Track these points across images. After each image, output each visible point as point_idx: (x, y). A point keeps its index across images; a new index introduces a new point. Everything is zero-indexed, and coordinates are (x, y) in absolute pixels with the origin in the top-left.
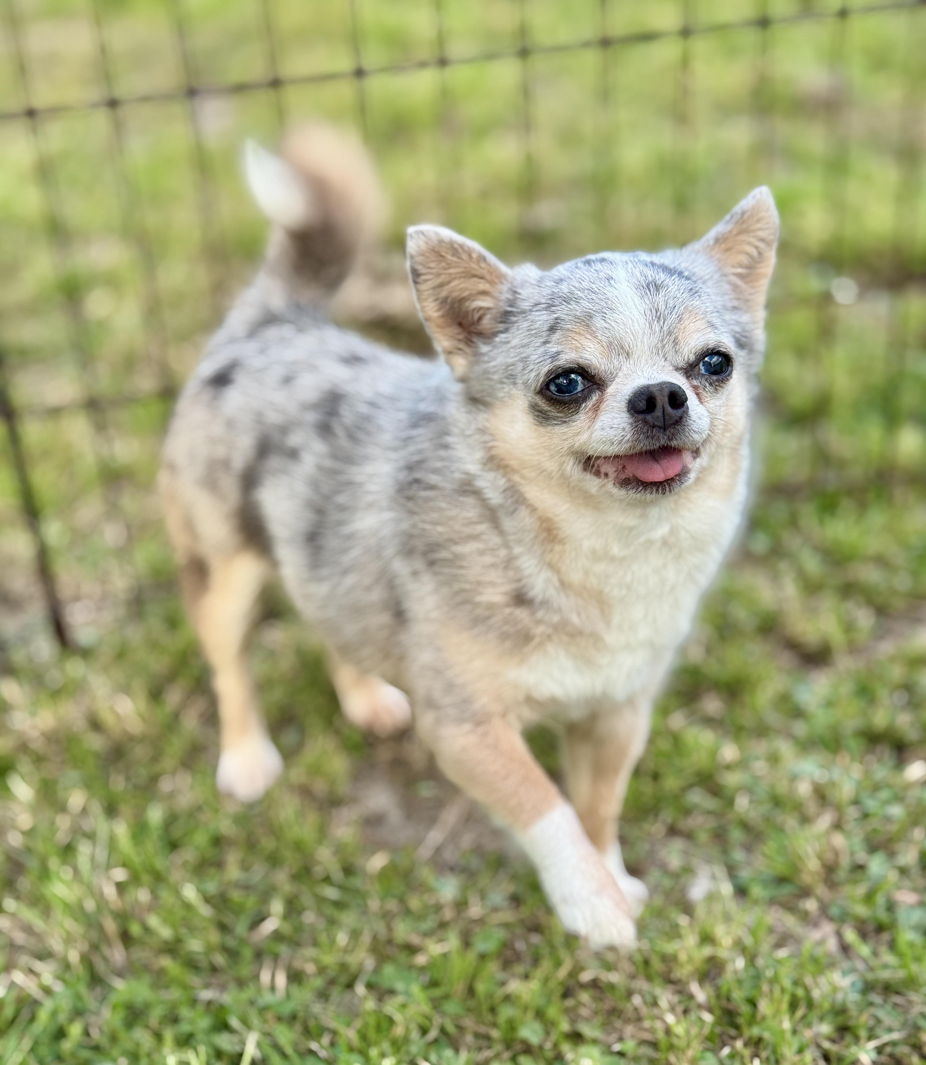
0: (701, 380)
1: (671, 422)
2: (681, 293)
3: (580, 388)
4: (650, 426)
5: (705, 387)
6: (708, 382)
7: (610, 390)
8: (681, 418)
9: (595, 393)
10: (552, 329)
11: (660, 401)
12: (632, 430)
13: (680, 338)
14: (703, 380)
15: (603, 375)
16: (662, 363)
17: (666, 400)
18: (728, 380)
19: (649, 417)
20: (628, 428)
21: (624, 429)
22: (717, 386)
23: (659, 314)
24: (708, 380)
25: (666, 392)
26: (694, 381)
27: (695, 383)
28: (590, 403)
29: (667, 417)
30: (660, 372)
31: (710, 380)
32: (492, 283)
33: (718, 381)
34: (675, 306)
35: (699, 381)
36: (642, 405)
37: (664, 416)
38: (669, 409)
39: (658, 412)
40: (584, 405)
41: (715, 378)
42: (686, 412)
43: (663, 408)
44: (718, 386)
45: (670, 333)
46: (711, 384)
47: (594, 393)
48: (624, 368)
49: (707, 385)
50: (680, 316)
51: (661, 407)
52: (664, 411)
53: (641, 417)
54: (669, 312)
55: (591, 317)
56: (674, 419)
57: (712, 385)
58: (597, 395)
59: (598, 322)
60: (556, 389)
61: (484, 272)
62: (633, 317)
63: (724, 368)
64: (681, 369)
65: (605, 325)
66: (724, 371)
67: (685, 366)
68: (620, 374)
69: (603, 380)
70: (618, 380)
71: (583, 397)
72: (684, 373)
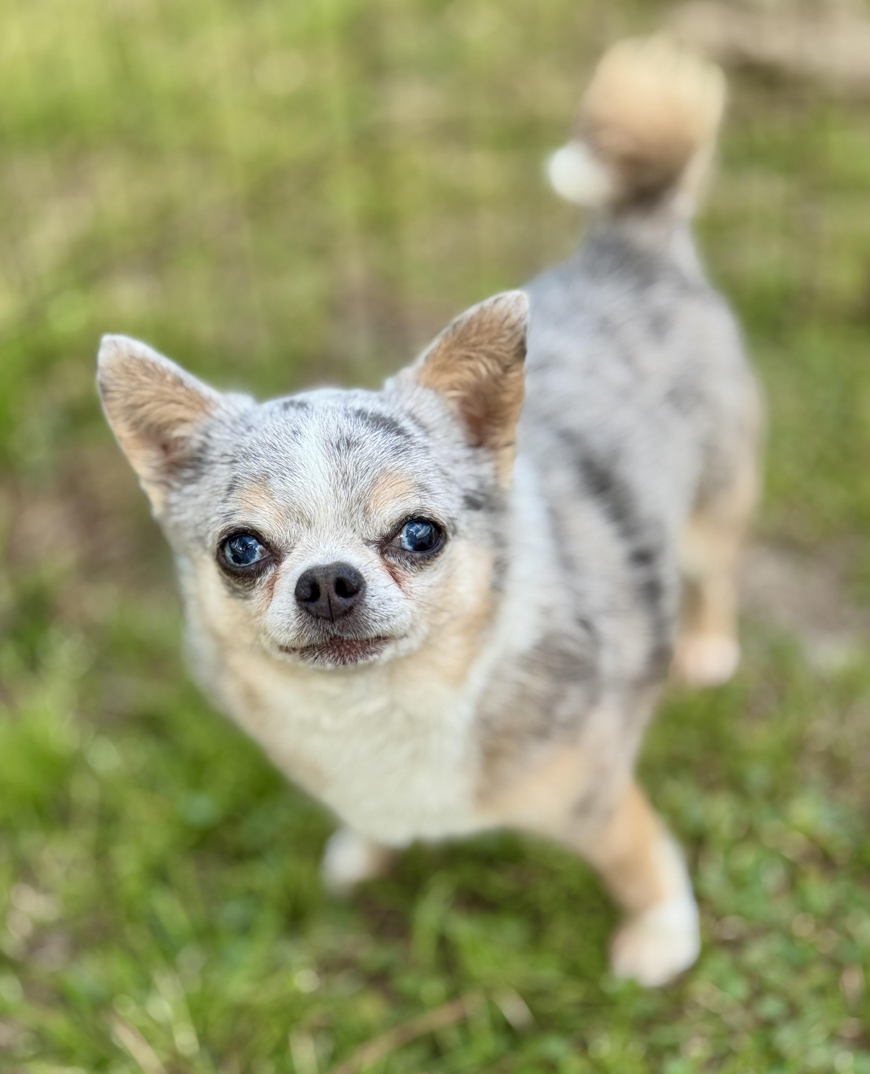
0: (400, 558)
1: (338, 613)
2: (380, 452)
3: (257, 557)
4: (314, 617)
5: (406, 566)
6: (409, 561)
7: (285, 565)
8: (351, 608)
9: (271, 566)
10: (231, 488)
11: (324, 589)
12: (297, 617)
13: (371, 506)
14: (403, 559)
15: (279, 545)
16: (350, 534)
17: (332, 588)
18: (436, 556)
19: (312, 607)
20: (293, 615)
21: (289, 616)
22: (421, 564)
23: (346, 477)
24: (409, 559)
25: (332, 579)
26: (392, 559)
27: (392, 560)
28: (266, 578)
29: (334, 608)
30: (346, 546)
31: (411, 559)
33: (422, 558)
34: (368, 468)
35: (398, 559)
36: (306, 592)
37: (330, 606)
38: (337, 599)
39: (322, 602)
40: (258, 580)
41: (418, 555)
42: (361, 603)
43: (328, 596)
44: (423, 565)
45: (359, 501)
46: (413, 563)
47: (270, 566)
48: (304, 539)
49: (408, 564)
50: (375, 481)
51: (326, 595)
52: (329, 600)
53: (304, 604)
54: (360, 476)
55: (269, 478)
56: (342, 609)
57: (415, 565)
58: (273, 569)
59: (275, 483)
60: (232, 555)
61: (181, 398)
62: (314, 481)
63: (433, 541)
64: (374, 542)
65: (283, 488)
66: (433, 544)
67: (378, 539)
68: (298, 545)
69: (278, 550)
70: (295, 553)
71: (259, 570)
72: (378, 548)
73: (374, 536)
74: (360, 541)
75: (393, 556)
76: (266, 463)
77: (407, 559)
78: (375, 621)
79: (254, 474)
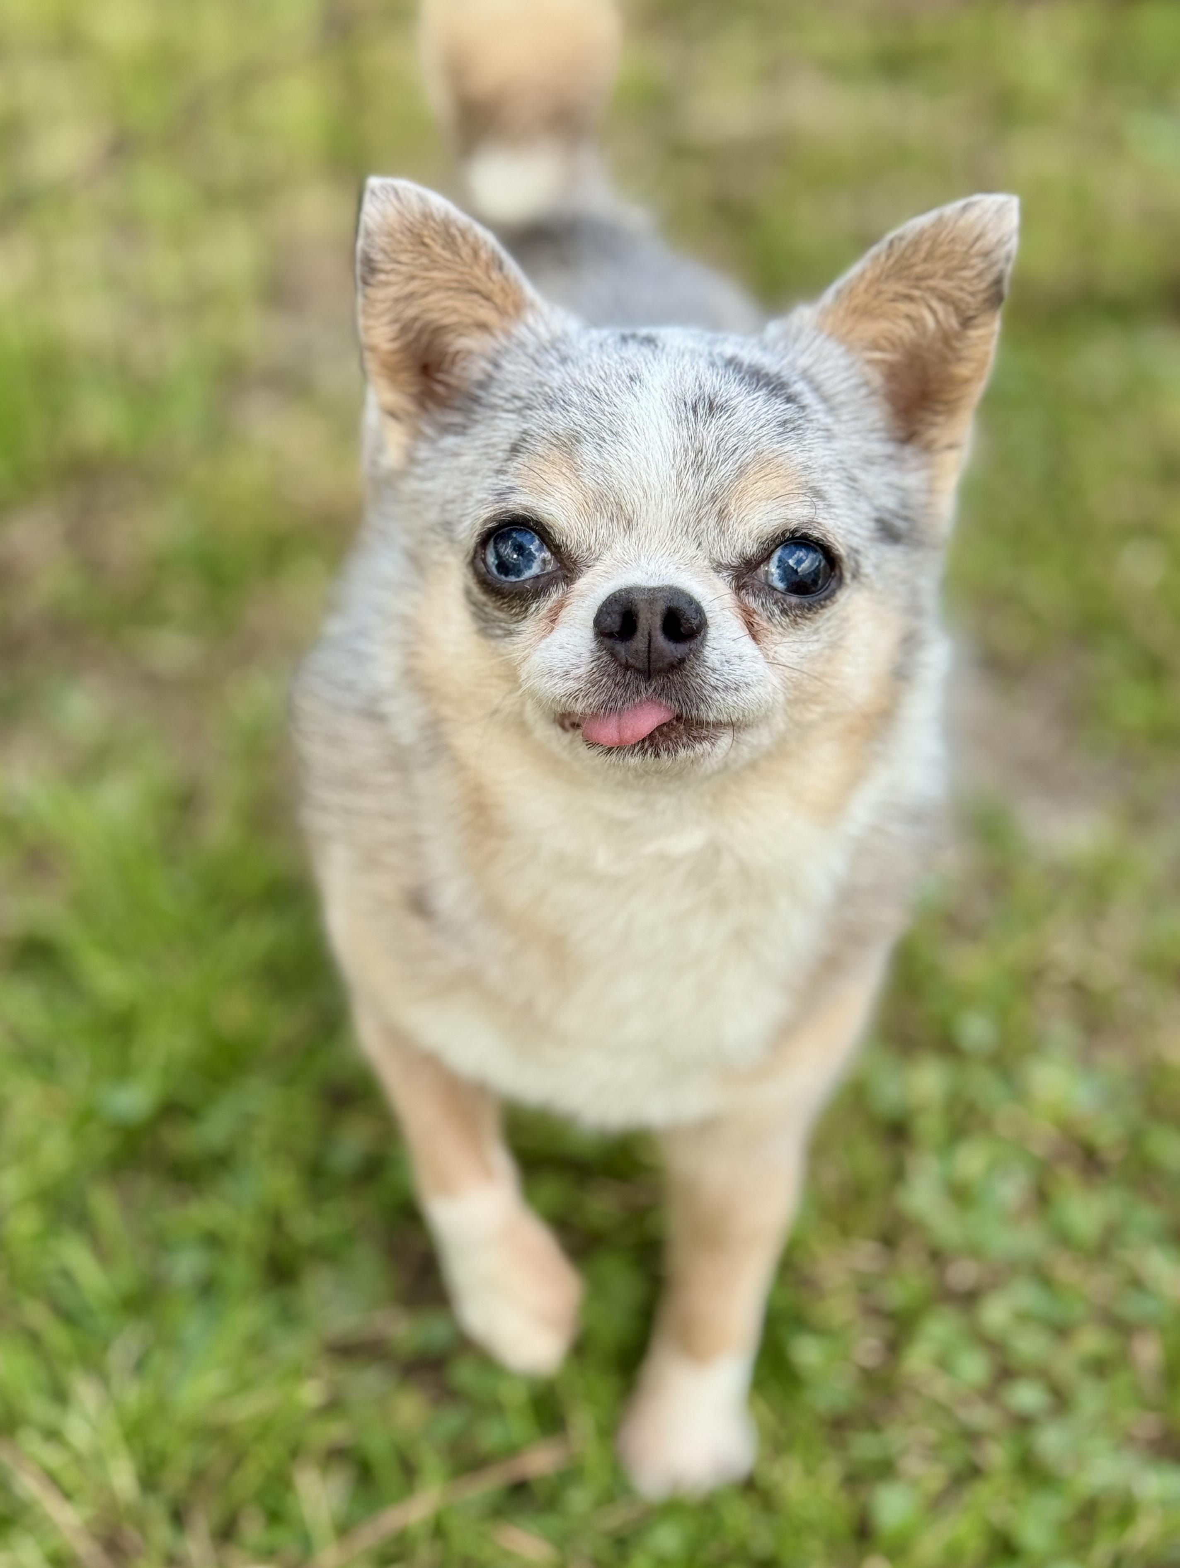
0: (764, 600)
1: (660, 665)
2: (758, 426)
3: (535, 569)
4: (620, 665)
5: (773, 616)
6: (778, 606)
7: (581, 584)
8: (682, 661)
9: (557, 585)
10: (515, 450)
11: (644, 621)
12: (592, 662)
13: (731, 508)
14: (769, 601)
15: (576, 553)
16: (692, 550)
17: (658, 622)
18: (823, 607)
19: (620, 648)
20: (586, 657)
21: (579, 656)
22: (797, 615)
23: (700, 458)
24: (780, 604)
25: (660, 607)
26: (752, 599)
27: (752, 602)
28: (547, 604)
29: (654, 656)
30: (683, 567)
31: (782, 605)
32: (502, 312)
33: (800, 607)
34: (737, 448)
35: (761, 601)
36: (613, 622)
37: (649, 652)
38: (661, 641)
39: (639, 643)
40: (534, 606)
41: (794, 599)
42: (697, 654)
43: (649, 634)
44: (800, 617)
45: (714, 498)
46: (784, 612)
47: (555, 585)
48: (618, 549)
49: (777, 612)
50: (742, 468)
51: (646, 633)
52: (650, 641)
53: (608, 642)
54: (721, 459)
55: (579, 442)
56: (667, 660)
57: (788, 615)
58: (561, 591)
59: (588, 452)
60: (496, 562)
61: (493, 288)
62: (649, 456)
63: (820, 582)
64: (728, 567)
65: (598, 461)
66: (819, 587)
67: (735, 562)
68: (607, 557)
69: (573, 560)
70: (599, 567)
71: (537, 590)
72: (732, 578)
73: (730, 557)
74: (706, 563)
75: (754, 594)
76: (579, 417)
77: (776, 603)
78: (715, 688)
79: (558, 434)
